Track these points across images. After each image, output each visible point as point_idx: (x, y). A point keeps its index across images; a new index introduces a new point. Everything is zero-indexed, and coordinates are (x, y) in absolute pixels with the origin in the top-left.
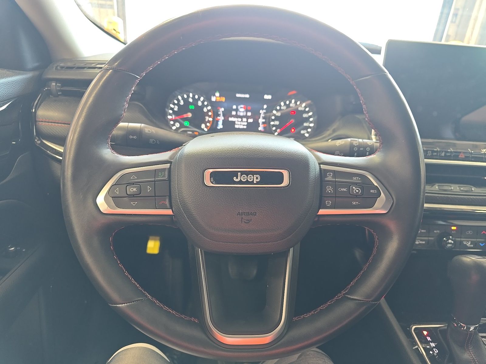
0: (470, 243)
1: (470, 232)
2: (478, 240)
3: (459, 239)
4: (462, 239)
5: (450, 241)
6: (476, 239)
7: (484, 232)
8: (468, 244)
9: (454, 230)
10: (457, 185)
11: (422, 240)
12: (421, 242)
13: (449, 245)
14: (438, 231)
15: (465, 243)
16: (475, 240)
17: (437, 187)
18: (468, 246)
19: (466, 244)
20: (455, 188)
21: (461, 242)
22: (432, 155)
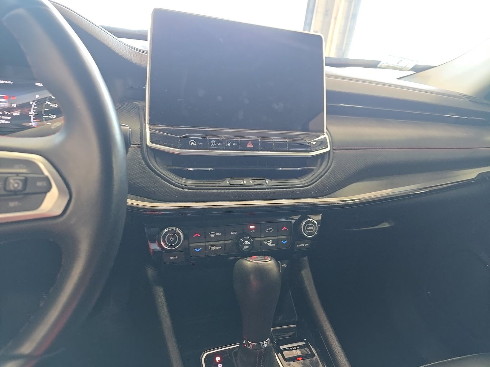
0: (271, 243)
1: (269, 229)
2: (279, 237)
3: (259, 239)
4: (262, 239)
5: (246, 242)
6: (278, 236)
7: (285, 228)
8: (269, 243)
9: (252, 229)
10: (251, 179)
11: (217, 245)
12: (216, 248)
13: (246, 247)
14: (235, 233)
15: (266, 243)
16: (276, 238)
17: (228, 182)
18: (270, 245)
19: (268, 243)
20: (248, 182)
21: (261, 242)
22: (217, 145)
